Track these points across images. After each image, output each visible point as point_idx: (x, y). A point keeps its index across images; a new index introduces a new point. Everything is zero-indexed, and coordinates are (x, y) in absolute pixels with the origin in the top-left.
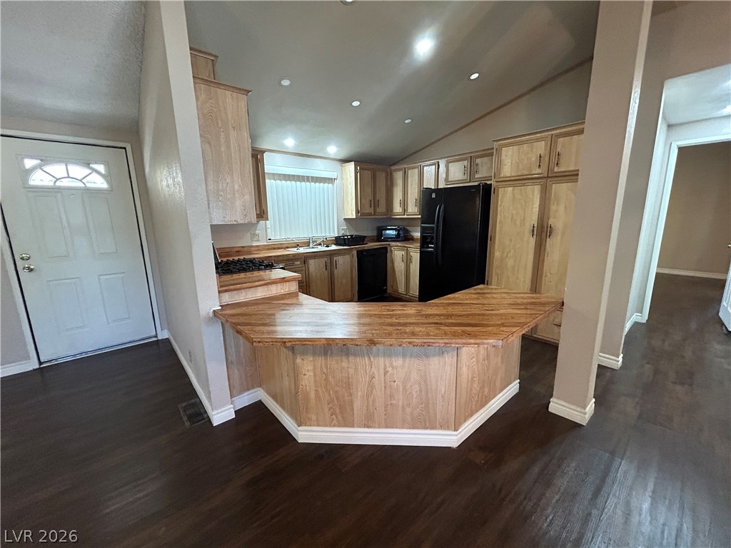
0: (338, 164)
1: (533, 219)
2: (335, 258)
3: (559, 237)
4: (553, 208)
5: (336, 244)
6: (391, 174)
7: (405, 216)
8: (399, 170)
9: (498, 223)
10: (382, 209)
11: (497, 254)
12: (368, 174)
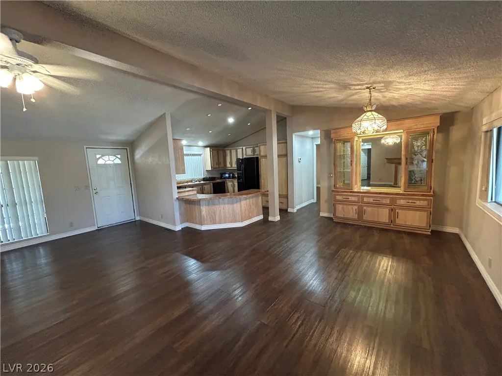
0: (203, 148)
2: (204, 186)
5: (203, 181)
6: (225, 151)
7: (232, 168)
8: (228, 150)
10: (222, 165)
11: (262, 181)
12: (215, 152)
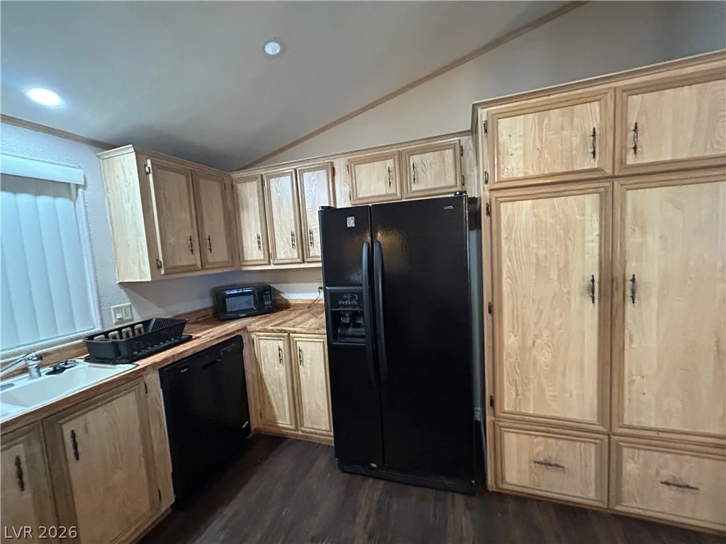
1: (588, 264)
3: (654, 301)
4: (633, 240)
6: (233, 186)
7: (272, 267)
8: (248, 179)
9: (504, 275)
10: (219, 254)
11: (510, 340)
